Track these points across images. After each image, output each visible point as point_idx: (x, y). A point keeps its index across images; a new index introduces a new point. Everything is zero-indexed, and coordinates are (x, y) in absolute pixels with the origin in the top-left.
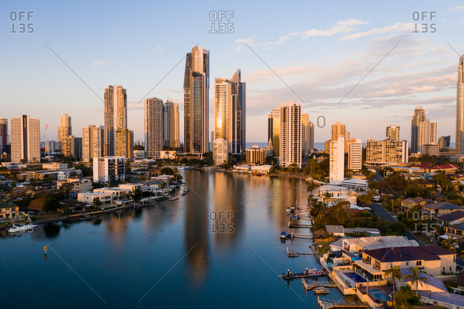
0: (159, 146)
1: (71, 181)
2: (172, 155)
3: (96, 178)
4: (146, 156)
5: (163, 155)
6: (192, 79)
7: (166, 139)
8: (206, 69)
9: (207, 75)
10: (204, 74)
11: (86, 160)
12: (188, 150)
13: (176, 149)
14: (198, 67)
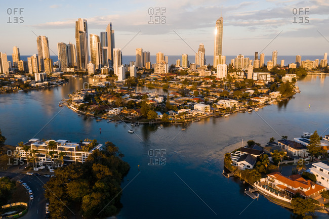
0: (66, 65)
1: (28, 81)
2: (72, 70)
3: (36, 81)
4: (60, 70)
5: (68, 70)
6: (79, 34)
7: (70, 62)
8: (86, 29)
9: (87, 32)
10: (84, 32)
11: (31, 72)
12: (80, 68)
13: (75, 67)
14: (82, 29)
